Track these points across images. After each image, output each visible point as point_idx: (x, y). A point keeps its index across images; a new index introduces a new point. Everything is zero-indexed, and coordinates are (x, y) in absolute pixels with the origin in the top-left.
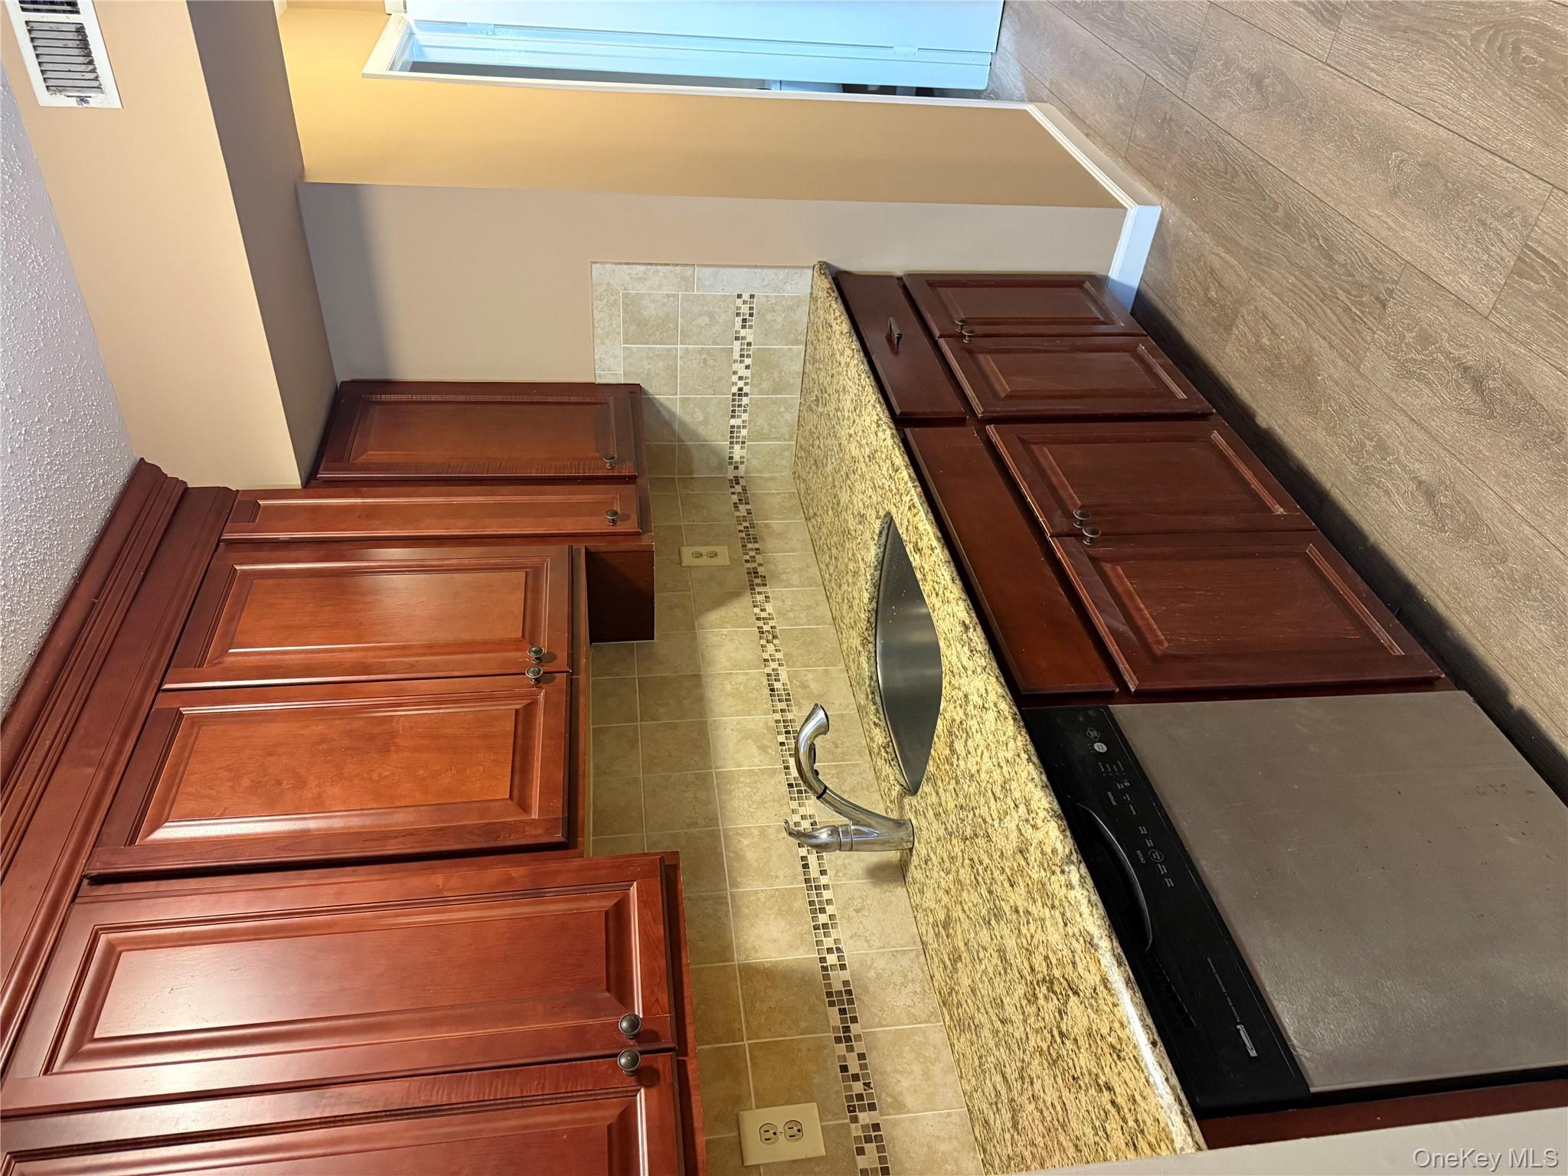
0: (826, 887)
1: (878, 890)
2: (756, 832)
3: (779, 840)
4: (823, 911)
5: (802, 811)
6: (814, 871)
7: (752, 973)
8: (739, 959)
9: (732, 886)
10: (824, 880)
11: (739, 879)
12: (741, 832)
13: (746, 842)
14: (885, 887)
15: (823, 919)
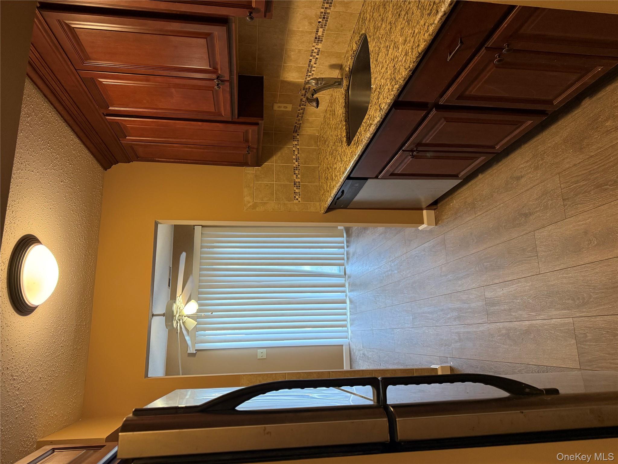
0: (314, 67)
1: (330, 70)
2: (297, 51)
3: (304, 54)
4: (310, 72)
5: (316, 47)
6: (312, 63)
7: (284, 82)
8: (282, 79)
9: (284, 63)
10: (314, 65)
11: (287, 62)
12: (291, 50)
13: (292, 53)
14: (333, 70)
15: (309, 74)
